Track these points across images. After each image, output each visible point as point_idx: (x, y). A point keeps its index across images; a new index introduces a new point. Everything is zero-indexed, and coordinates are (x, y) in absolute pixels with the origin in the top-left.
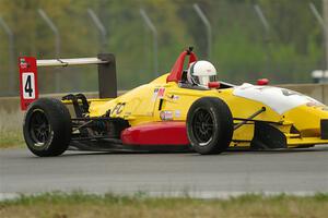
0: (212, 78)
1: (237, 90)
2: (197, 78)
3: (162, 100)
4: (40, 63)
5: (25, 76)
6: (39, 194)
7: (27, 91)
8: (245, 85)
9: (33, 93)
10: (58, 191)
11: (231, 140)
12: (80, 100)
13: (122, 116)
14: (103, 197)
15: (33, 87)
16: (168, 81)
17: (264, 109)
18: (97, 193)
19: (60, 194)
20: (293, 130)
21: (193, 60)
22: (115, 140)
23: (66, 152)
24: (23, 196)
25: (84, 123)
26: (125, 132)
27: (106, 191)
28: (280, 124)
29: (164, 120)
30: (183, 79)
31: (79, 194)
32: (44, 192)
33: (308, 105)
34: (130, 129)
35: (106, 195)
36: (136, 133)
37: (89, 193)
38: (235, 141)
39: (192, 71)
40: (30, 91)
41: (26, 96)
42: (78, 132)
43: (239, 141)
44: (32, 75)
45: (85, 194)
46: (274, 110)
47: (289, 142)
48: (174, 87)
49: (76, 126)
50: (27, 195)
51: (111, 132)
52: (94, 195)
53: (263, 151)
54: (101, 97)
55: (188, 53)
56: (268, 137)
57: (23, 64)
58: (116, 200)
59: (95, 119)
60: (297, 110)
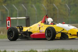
0: (52, 22)
1: (57, 25)
2: (48, 22)
3: (40, 27)
4: (11, 18)
5: (8, 21)
6: (54, 50)
7: (8, 25)
8: (59, 24)
9: (10, 26)
10: (58, 49)
11: (55, 37)
12: (21, 27)
13: (30, 31)
14: (69, 50)
15: (10, 24)
16: (41, 23)
17: (64, 29)
18: (68, 50)
19: (59, 50)
20: (70, 34)
21: (47, 18)
22: (29, 37)
23: (17, 40)
24: (49, 50)
25: (22, 33)
26: (31, 35)
27: (70, 49)
28: (67, 33)
29: (40, 32)
30: (45, 22)
31: (63, 49)
32: (55, 49)
33: (74, 28)
34: (32, 34)
35: (70, 50)
36: (34, 35)
37: (66, 49)
38: (57, 37)
39: (47, 20)
40: (9, 25)
41: (8, 26)
42: (20, 35)
43: (58, 37)
44: (9, 21)
45: (65, 50)
46: (66, 30)
47: (69, 37)
48: (43, 24)
49: (20, 33)
50: (51, 50)
51: (28, 35)
52: (67, 50)
53: (63, 39)
54: (26, 27)
55: (46, 16)
56: (64, 36)
57: (7, 19)
58: (73, 51)
59: (24, 32)
60: (71, 30)
